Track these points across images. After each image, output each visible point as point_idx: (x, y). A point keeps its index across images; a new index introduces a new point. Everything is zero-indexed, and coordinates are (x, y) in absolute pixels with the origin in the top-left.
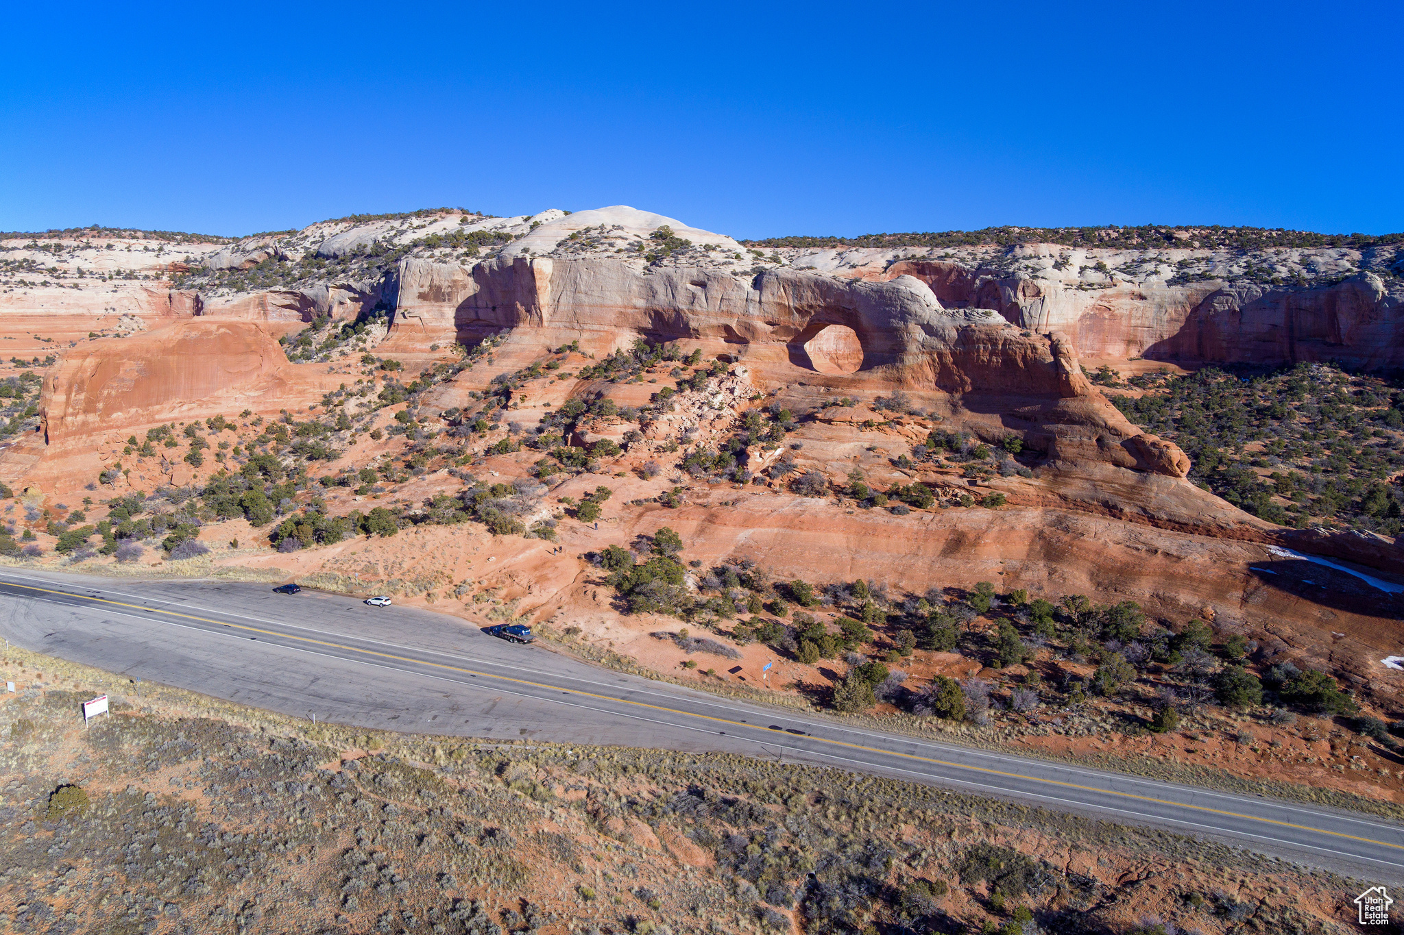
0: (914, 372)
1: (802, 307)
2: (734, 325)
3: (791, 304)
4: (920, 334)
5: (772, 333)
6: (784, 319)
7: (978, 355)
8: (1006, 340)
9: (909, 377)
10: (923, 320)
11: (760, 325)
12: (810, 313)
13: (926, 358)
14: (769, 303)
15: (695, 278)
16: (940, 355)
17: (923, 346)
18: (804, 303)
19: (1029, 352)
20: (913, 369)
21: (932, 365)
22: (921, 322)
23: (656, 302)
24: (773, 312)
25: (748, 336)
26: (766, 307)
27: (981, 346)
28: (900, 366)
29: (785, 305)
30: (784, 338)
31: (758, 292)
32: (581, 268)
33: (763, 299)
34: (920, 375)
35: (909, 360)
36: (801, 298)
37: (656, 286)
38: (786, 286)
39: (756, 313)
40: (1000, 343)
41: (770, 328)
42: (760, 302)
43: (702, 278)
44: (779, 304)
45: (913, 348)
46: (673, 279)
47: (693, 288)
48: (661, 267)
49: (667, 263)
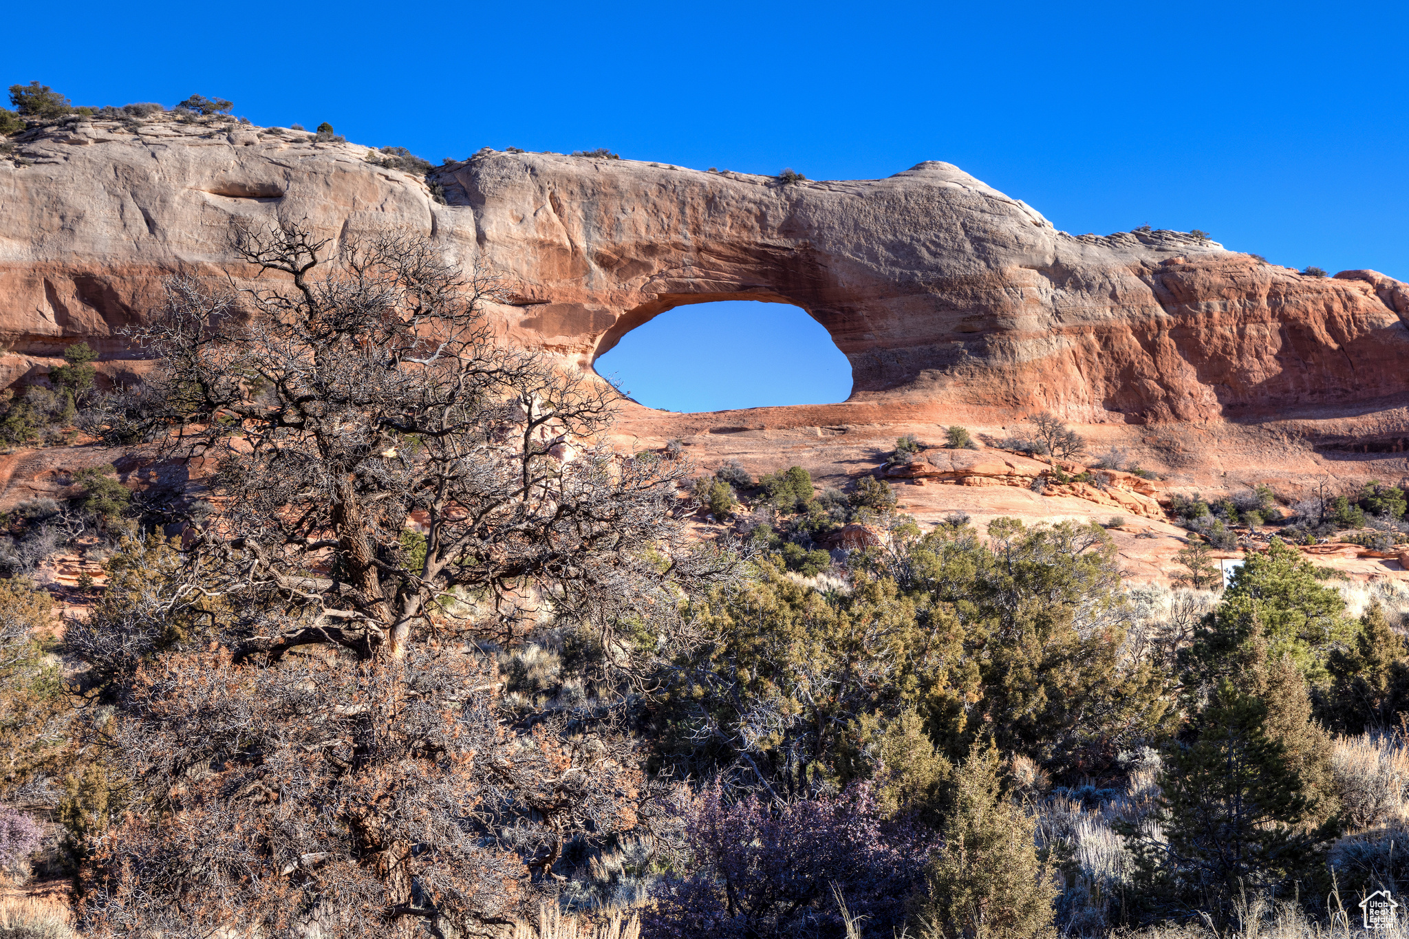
0: (1045, 377)
1: (620, 252)
3: (582, 244)
4: (1040, 286)
5: (526, 324)
6: (559, 287)
7: (1210, 327)
8: (1275, 284)
9: (1037, 390)
10: (1042, 254)
12: (647, 267)
13: (1069, 343)
14: (508, 242)
15: (235, 175)
16: (1106, 336)
17: (1057, 314)
18: (626, 240)
19: (1337, 307)
20: (1041, 371)
21: (1083, 358)
22: (1036, 260)
23: (78, 246)
24: (524, 269)
26: (500, 255)
27: (1216, 305)
28: (1007, 366)
29: (561, 250)
30: (559, 339)
31: (468, 213)
33: (491, 231)
34: (1059, 385)
35: (1027, 351)
36: (616, 226)
37: (75, 198)
38: (563, 197)
39: (470, 271)
40: (1264, 292)
41: (519, 313)
42: (481, 238)
43: (259, 174)
44: (542, 245)
45: (1030, 320)
46: (146, 178)
47: (227, 204)
48: (80, 142)
49: (102, 133)
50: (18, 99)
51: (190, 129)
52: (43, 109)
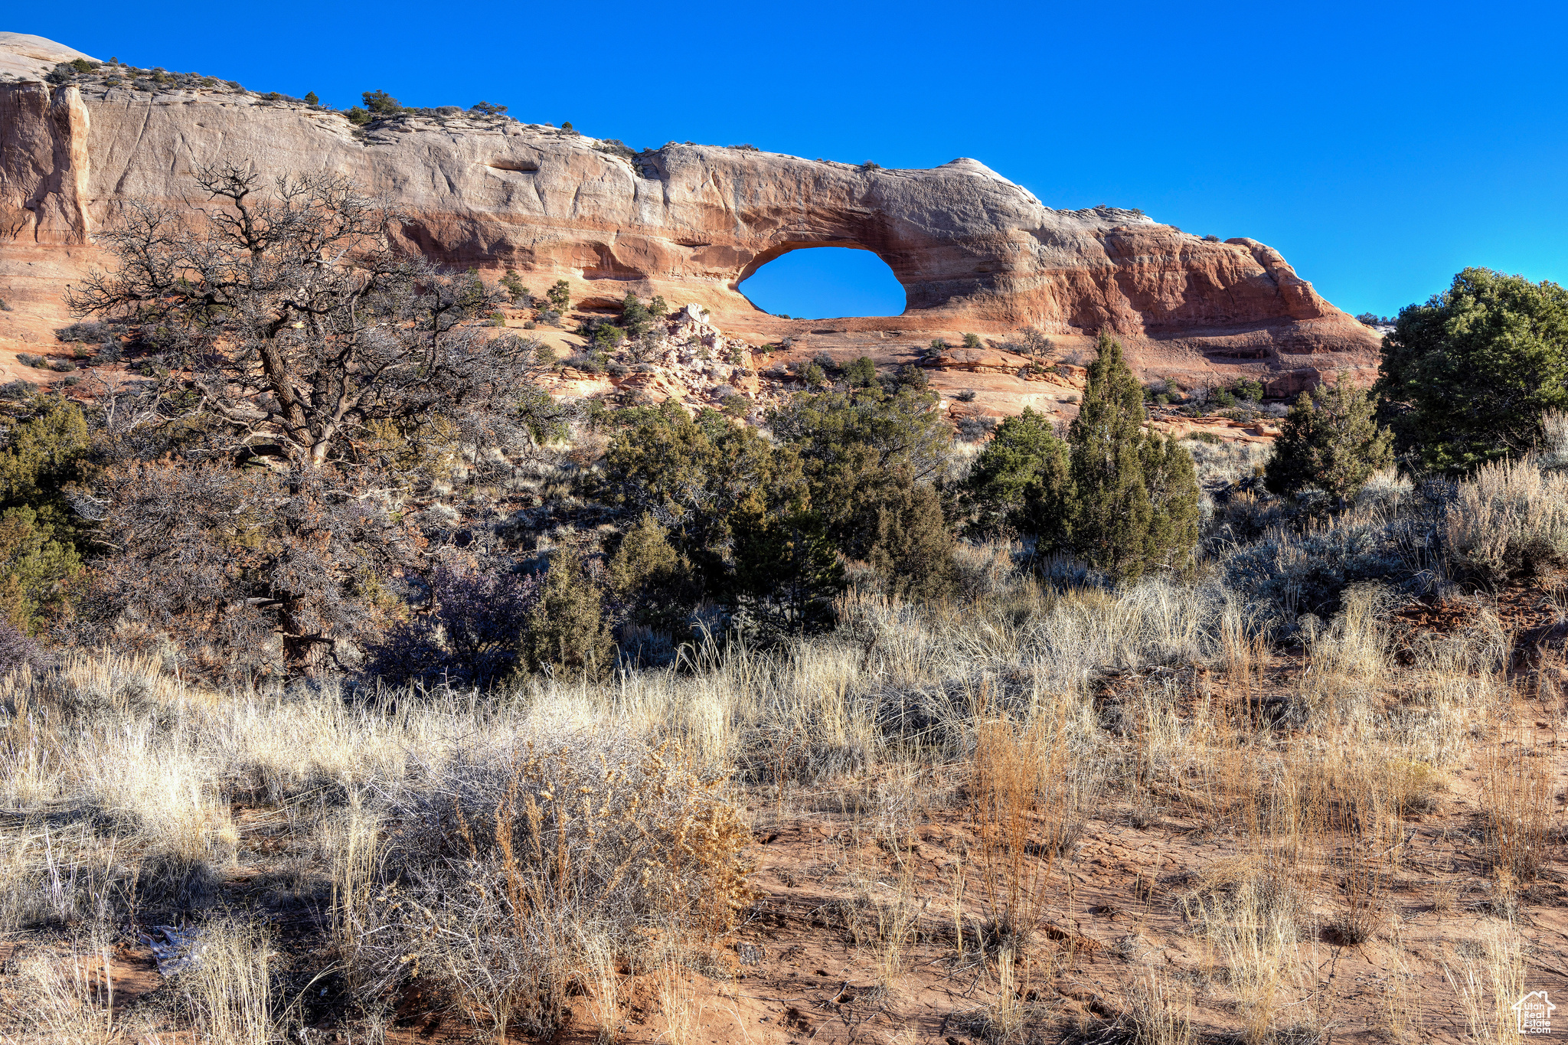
0: (1031, 303)
1: (757, 213)
2: (611, 243)
3: (732, 207)
4: (1031, 243)
5: (694, 258)
6: (717, 235)
7: (1141, 273)
8: (1185, 246)
9: (1026, 311)
10: (1033, 221)
11: (666, 243)
12: (775, 223)
13: (1048, 281)
14: (684, 204)
15: (506, 155)
16: (1072, 277)
17: (1041, 262)
18: (761, 205)
19: (1225, 262)
20: (1029, 299)
21: (1058, 291)
22: (1029, 226)
23: (404, 199)
24: (694, 222)
25: (643, 265)
26: (678, 212)
27: (1146, 258)
28: (1007, 295)
29: (719, 210)
30: (716, 269)
31: (658, 184)
32: (183, 123)
33: (673, 197)
34: (1040, 308)
35: (1021, 285)
36: (755, 196)
37: (403, 168)
38: (721, 175)
39: (658, 222)
40: (1178, 251)
41: (690, 251)
42: (666, 201)
43: (522, 154)
44: (706, 206)
45: (1023, 265)
46: (449, 156)
47: (501, 174)
48: (406, 131)
49: (421, 125)
50: (368, 101)
51: (478, 124)
52: (384, 107)
